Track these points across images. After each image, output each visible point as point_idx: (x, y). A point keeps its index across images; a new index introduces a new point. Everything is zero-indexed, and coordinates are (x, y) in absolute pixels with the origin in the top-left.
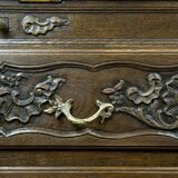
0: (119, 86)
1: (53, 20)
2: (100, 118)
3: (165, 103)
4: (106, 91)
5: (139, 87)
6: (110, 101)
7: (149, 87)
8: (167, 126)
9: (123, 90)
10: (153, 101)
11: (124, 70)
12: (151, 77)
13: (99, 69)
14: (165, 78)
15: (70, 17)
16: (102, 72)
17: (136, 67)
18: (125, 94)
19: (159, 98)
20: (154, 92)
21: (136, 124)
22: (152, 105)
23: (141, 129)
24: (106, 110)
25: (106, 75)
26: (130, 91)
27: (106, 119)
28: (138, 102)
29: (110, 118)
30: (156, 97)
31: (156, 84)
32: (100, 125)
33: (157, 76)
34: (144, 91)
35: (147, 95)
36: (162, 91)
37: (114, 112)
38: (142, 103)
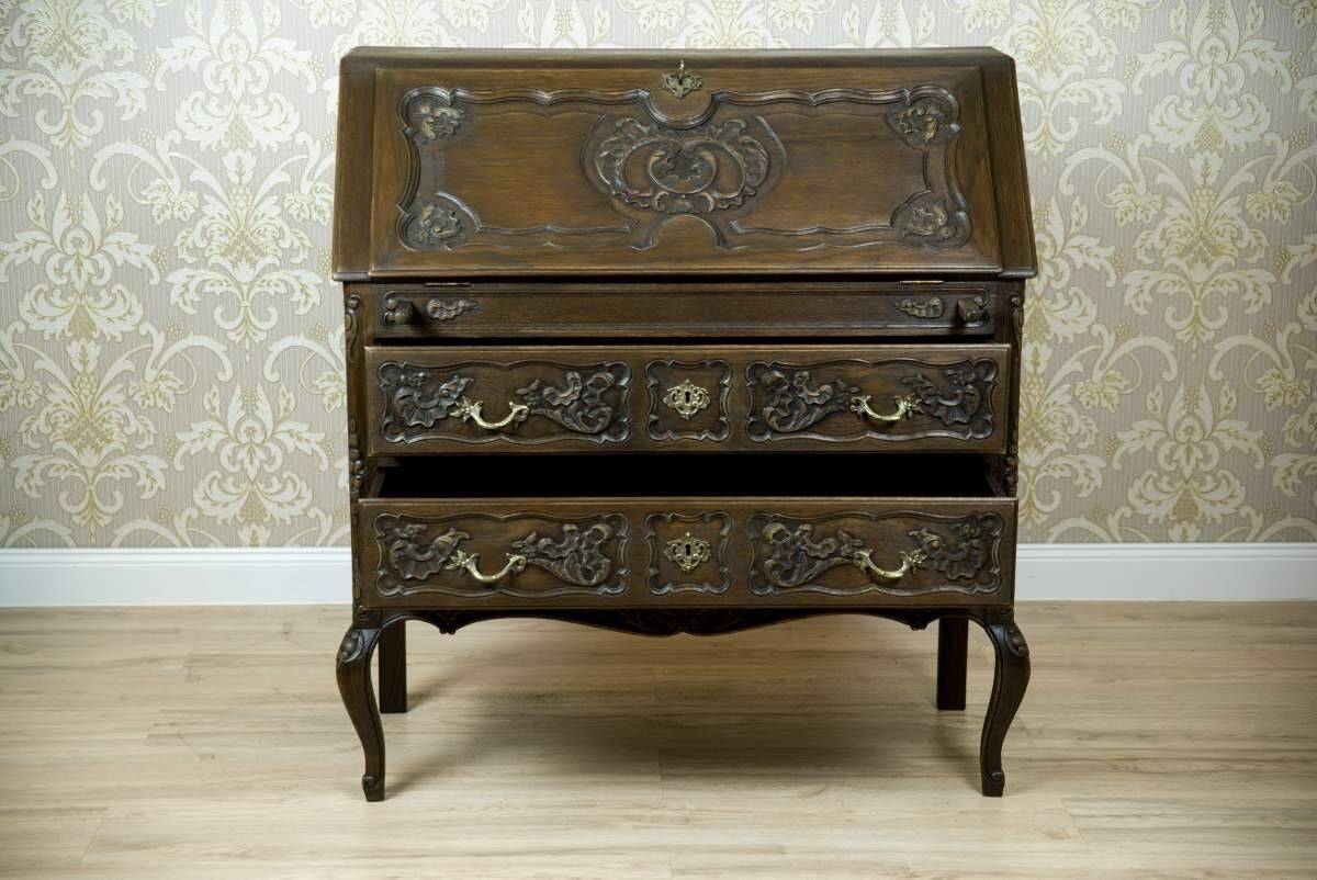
0: (534, 386)
1: (461, 303)
2: (513, 421)
3: (585, 404)
4: (519, 391)
5: (557, 387)
6: (524, 403)
7: (568, 387)
8: (588, 429)
9: (539, 390)
10: (572, 402)
11: (539, 369)
12: (570, 376)
13: (511, 368)
14: (585, 377)
15: (480, 300)
16: (515, 371)
17: (552, 365)
18: (541, 394)
19: (579, 399)
20: (573, 393)
21: (554, 428)
22: (571, 407)
23: (559, 433)
24: (520, 412)
25: (518, 374)
26: (546, 391)
27: (521, 423)
28: (556, 403)
29: (526, 421)
30: (575, 398)
31: (575, 384)
32: (514, 430)
33: (577, 375)
34: (562, 391)
35: (567, 396)
36: (581, 392)
37: (529, 415)
38: (561, 404)
